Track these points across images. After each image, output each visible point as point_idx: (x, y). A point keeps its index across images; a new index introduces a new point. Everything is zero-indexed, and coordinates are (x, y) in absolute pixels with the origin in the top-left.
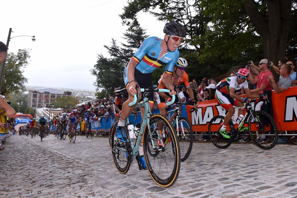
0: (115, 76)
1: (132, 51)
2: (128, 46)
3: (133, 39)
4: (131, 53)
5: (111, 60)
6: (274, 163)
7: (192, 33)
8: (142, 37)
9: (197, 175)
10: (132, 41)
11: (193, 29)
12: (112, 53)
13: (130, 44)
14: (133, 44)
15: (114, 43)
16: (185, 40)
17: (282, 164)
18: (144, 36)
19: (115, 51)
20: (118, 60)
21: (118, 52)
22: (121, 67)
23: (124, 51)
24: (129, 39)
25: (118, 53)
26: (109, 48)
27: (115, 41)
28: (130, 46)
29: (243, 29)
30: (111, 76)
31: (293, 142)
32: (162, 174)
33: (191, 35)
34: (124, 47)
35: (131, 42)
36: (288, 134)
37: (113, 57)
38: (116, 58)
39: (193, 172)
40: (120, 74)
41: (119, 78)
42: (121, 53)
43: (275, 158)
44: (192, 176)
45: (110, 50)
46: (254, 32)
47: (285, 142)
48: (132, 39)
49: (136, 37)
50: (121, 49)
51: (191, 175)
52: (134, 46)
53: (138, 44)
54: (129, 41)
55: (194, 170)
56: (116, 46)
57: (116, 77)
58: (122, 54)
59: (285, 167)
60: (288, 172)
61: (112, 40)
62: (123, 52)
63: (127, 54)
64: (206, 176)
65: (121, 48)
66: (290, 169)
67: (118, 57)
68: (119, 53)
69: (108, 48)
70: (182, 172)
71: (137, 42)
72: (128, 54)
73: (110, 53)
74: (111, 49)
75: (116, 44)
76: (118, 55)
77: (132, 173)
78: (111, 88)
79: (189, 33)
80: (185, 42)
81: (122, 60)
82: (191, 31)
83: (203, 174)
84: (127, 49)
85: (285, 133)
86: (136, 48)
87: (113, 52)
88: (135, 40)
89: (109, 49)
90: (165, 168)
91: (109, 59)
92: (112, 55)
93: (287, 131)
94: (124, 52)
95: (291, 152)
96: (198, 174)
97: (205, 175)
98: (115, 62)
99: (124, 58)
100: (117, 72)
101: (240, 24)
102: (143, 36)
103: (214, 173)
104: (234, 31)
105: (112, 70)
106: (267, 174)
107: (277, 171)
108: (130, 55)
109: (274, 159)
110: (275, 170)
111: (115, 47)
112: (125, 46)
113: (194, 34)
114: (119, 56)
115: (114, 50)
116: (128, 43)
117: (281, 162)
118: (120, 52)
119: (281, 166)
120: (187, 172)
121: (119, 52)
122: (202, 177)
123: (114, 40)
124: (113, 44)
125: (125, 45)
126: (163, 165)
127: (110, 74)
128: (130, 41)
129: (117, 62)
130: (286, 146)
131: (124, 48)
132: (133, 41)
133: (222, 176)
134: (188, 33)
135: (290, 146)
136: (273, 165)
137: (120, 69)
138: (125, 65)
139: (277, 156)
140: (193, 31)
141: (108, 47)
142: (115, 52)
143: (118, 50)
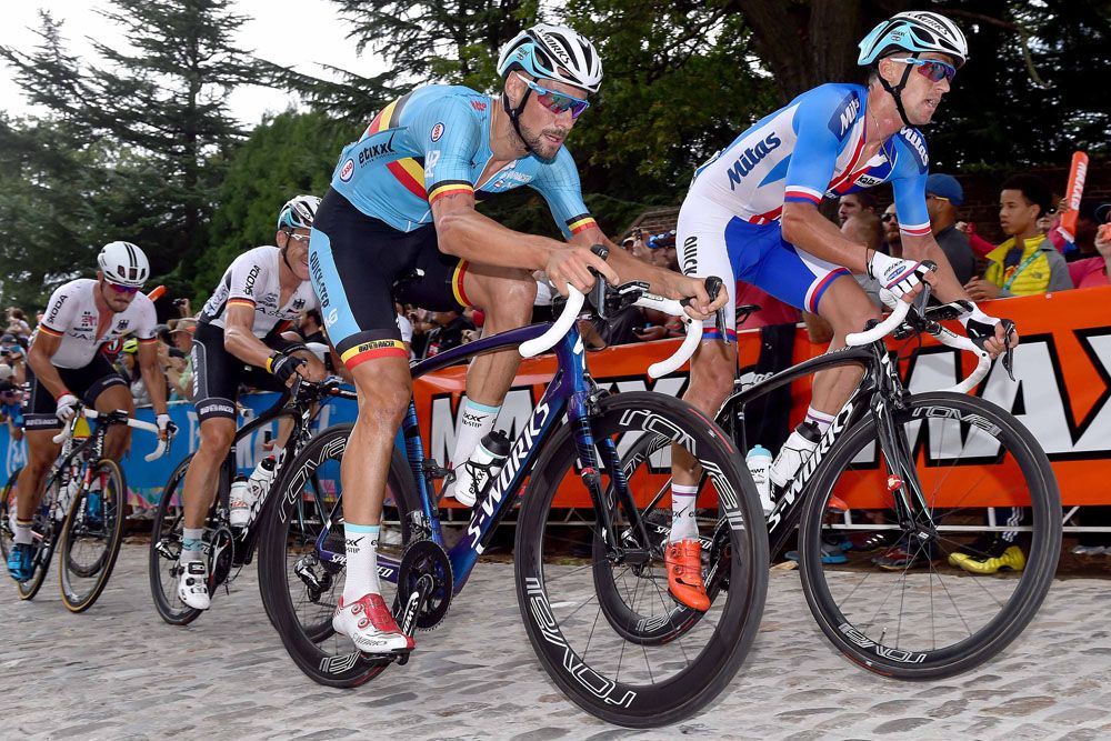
0: (51, 215)
1: (151, 89)
2: (131, 63)
3: (161, 25)
4: (144, 100)
5: (34, 125)
6: (779, 653)
7: (463, 29)
8: (209, 20)
9: (420, 719)
10: (152, 36)
11: (470, 12)
12: (35, 87)
13: (140, 53)
14: (157, 55)
15: (51, 34)
16: (427, 63)
17: (814, 658)
18: (222, 16)
19: (54, 81)
20: (71, 131)
21: (70, 87)
22: (86, 170)
23: (106, 83)
24: (137, 22)
25: (74, 92)
26: (23, 60)
27: (59, 24)
28: (142, 63)
29: (701, 39)
30: (24, 212)
31: (874, 561)
32: (239, 720)
33: (460, 39)
34: (109, 66)
35: (147, 43)
36: (853, 523)
37: (43, 111)
38: (62, 115)
39: (402, 705)
40: (80, 205)
41: (72, 227)
42: (88, 92)
43: (788, 631)
44: (390, 724)
45: (26, 69)
46: (749, 58)
47: (842, 559)
48: (152, 28)
49: (175, 17)
50: (90, 74)
51: (389, 718)
52: (165, 65)
53: (185, 58)
54: (136, 35)
55: (411, 696)
56: (62, 52)
57: (54, 219)
58: (93, 101)
59: (822, 671)
60: (832, 696)
61: (41, 21)
62: (99, 89)
63: (126, 100)
64: (459, 723)
65: (92, 69)
66: (843, 680)
67: (72, 110)
68: (80, 92)
69: (12, 58)
70: (343, 708)
71: (183, 43)
72: (126, 103)
73: (25, 86)
74: (31, 64)
75: (62, 43)
76: (75, 104)
77: (79, 723)
78: (26, 275)
79: (453, 30)
80: (427, 72)
81: (96, 132)
82: (460, 19)
83: (447, 714)
84: (124, 73)
85: (843, 522)
86: (176, 76)
87: (44, 85)
88: (169, 34)
89: (18, 64)
90: (262, 689)
91: (19, 120)
92: (40, 98)
93: (853, 512)
94: (108, 90)
95: (862, 604)
96: (422, 713)
97: (455, 718)
98: (51, 138)
99: (105, 121)
100: (66, 193)
101: (691, 15)
102: (216, 15)
103: (500, 708)
104: (657, 41)
105: (35, 182)
106: (743, 704)
107: (787, 690)
108: (140, 108)
109: (783, 634)
110: (778, 687)
111: (54, 59)
112: (114, 61)
113: (473, 38)
114: (77, 106)
115: (51, 76)
116: (134, 44)
117: (808, 651)
118: (81, 86)
119: (806, 668)
120: (369, 704)
121: (76, 85)
122: (441, 726)
123: (48, 20)
124: (44, 42)
125: (111, 54)
126: (259, 675)
127: (25, 198)
128: (145, 35)
129: (64, 139)
130: (844, 576)
131: (109, 70)
132: (161, 38)
133: (536, 719)
134: (448, 31)
135: (860, 576)
136: (771, 664)
137: (81, 177)
138: (110, 160)
139: (797, 623)
140: (471, 20)
141: (15, 55)
142: (54, 87)
143: (75, 76)
